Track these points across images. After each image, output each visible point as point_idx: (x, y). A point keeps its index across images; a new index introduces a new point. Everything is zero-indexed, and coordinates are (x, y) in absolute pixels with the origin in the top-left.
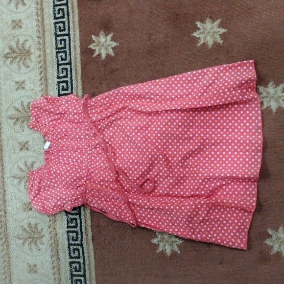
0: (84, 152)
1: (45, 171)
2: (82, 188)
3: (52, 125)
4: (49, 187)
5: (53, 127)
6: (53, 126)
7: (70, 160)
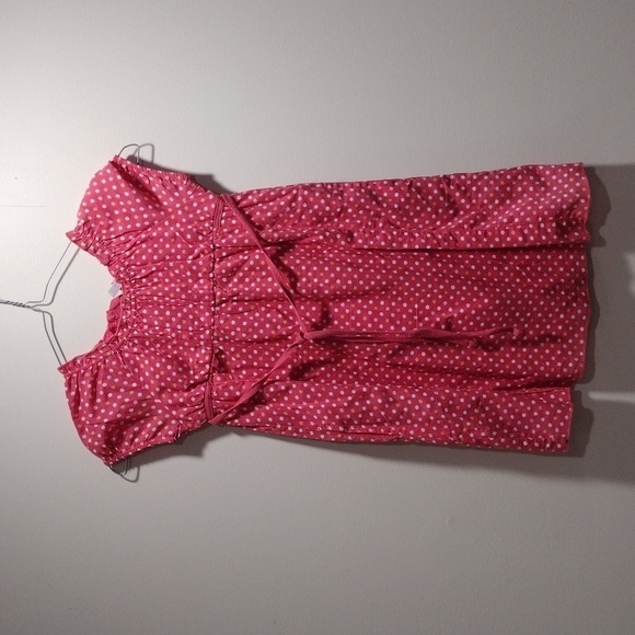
0: (202, 307)
1: (108, 354)
2: (203, 389)
3: (125, 243)
4: (117, 391)
5: (130, 249)
6: (128, 246)
7: (168, 325)
